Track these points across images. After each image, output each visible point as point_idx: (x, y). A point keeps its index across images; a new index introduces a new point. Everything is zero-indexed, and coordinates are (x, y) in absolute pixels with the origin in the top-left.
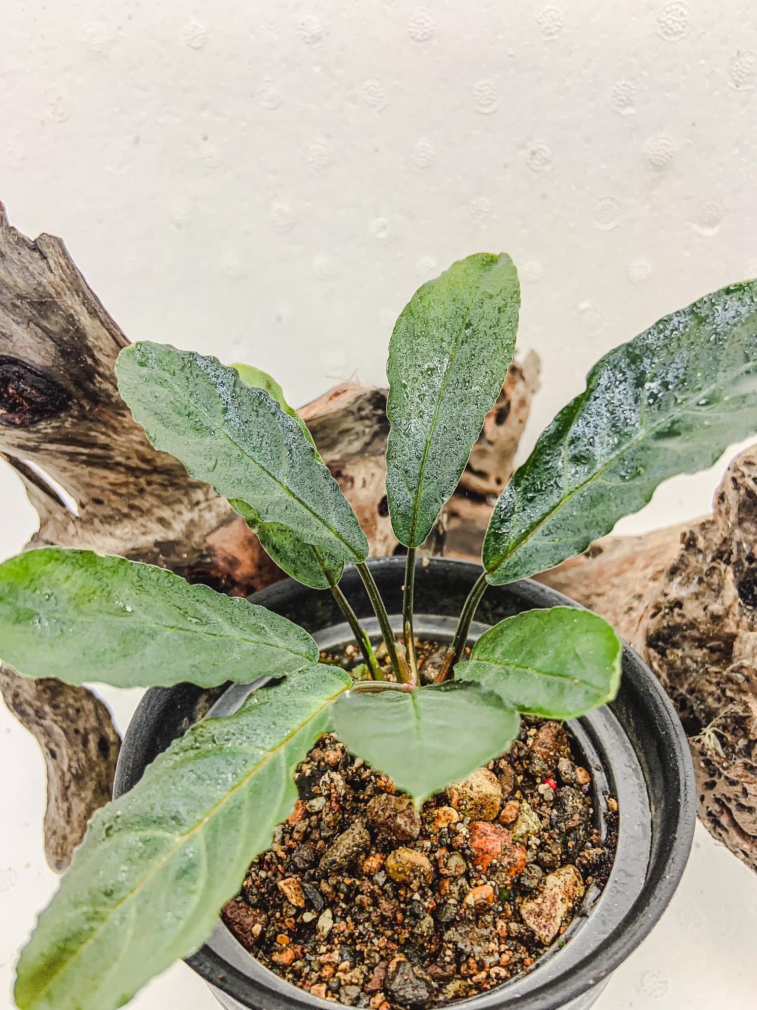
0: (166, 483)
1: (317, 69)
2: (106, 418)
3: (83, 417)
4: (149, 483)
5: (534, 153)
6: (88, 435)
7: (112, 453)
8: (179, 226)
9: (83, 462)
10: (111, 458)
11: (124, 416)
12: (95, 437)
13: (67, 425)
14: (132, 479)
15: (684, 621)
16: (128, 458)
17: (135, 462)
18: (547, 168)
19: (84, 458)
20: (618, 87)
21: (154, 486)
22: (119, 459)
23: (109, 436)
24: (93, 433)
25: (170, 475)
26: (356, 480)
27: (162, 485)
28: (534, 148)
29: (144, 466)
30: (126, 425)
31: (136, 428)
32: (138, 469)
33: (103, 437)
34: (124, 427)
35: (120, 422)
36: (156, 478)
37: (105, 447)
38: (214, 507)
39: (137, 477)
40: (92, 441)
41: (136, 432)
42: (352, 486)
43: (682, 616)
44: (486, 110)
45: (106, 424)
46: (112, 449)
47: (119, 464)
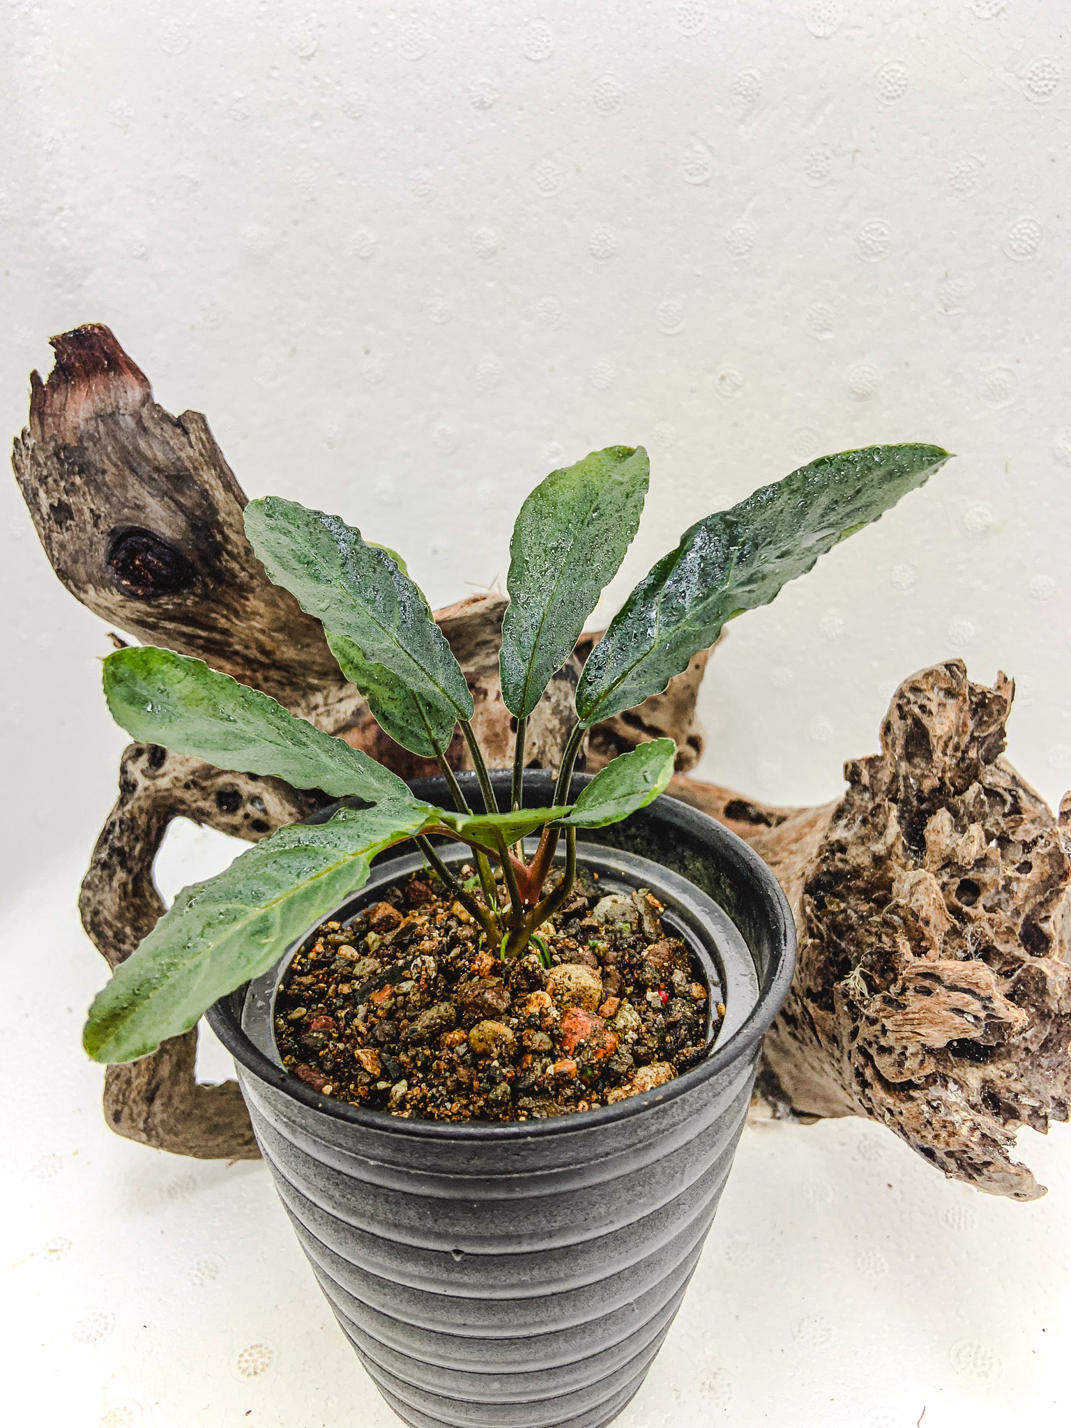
0: (284, 680)
1: (490, 285)
2: (228, 599)
3: (205, 597)
4: (266, 679)
5: (723, 378)
6: (208, 617)
7: (231, 640)
8: (331, 445)
9: (200, 647)
10: (230, 645)
11: (248, 599)
12: (215, 619)
13: (189, 603)
14: (248, 673)
15: (848, 867)
16: (247, 647)
17: (253, 653)
18: (738, 395)
19: (201, 642)
20: (814, 310)
21: (271, 684)
22: (237, 647)
23: (229, 619)
24: (213, 615)
25: (289, 672)
26: (489, 693)
27: (279, 683)
28: (723, 372)
29: (263, 659)
30: (249, 610)
31: (258, 614)
32: (256, 661)
33: (223, 621)
34: (246, 612)
35: (244, 606)
36: (273, 674)
37: (225, 632)
38: (333, 713)
39: (254, 671)
40: (211, 623)
41: (258, 618)
42: (485, 698)
43: (844, 861)
44: (671, 332)
45: (228, 607)
46: (232, 636)
47: (236, 653)
